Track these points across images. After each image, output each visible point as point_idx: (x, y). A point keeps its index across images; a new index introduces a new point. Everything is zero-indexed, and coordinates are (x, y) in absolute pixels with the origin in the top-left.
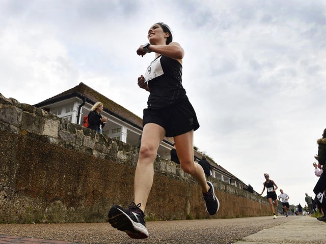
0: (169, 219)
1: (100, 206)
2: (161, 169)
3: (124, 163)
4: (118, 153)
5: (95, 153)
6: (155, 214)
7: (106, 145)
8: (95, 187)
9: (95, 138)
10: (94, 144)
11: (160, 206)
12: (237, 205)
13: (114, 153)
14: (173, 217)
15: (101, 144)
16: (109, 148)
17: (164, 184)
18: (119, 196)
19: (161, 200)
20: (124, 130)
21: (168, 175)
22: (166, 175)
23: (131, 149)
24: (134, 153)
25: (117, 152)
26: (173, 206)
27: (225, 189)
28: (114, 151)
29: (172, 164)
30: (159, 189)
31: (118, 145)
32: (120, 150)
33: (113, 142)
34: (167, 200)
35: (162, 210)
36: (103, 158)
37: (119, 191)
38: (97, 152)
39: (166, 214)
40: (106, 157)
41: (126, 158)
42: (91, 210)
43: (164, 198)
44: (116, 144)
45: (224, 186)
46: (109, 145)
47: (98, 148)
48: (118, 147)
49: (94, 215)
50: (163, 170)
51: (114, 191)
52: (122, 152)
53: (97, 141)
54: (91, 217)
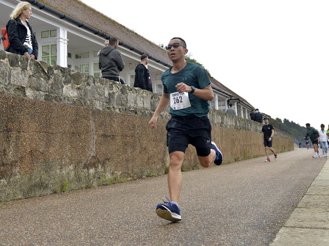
0: (141, 178)
1: (42, 172)
2: (128, 105)
3: (74, 103)
4: (64, 89)
5: (29, 93)
6: (121, 172)
7: (45, 79)
8: (34, 145)
9: (28, 68)
10: (26, 79)
11: (127, 160)
12: (236, 143)
13: (59, 88)
14: (146, 173)
15: (38, 78)
16: (50, 82)
17: (134, 126)
18: (69, 154)
19: (129, 151)
20: (63, 34)
21: (138, 113)
22: (136, 113)
23: (84, 79)
24: (88, 84)
25: (63, 87)
26: (146, 157)
27: (220, 121)
28: (57, 86)
29: (144, 95)
30: (126, 136)
31: (63, 76)
32: (67, 82)
33: (55, 72)
34: (138, 149)
35: (130, 165)
36: (42, 99)
37: (68, 147)
38: (32, 91)
39: (136, 170)
40: (47, 98)
41: (76, 94)
42: (30, 179)
43: (134, 148)
44: (61, 75)
45: (220, 118)
46: (49, 78)
47: (34, 85)
48: (63, 79)
49: (35, 186)
50: (132, 105)
51: (61, 147)
52: (70, 85)
53: (31, 74)
54: (31, 190)
